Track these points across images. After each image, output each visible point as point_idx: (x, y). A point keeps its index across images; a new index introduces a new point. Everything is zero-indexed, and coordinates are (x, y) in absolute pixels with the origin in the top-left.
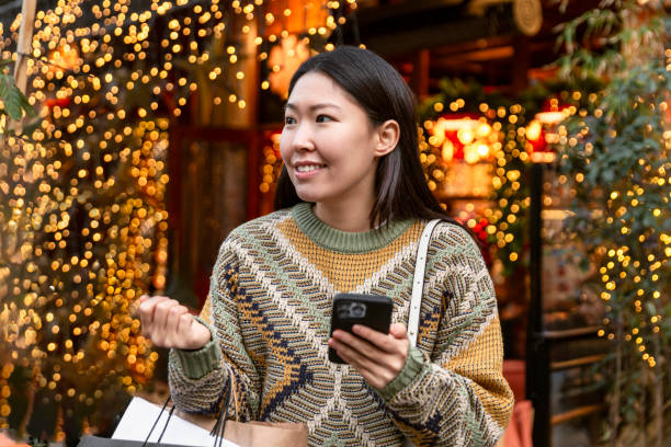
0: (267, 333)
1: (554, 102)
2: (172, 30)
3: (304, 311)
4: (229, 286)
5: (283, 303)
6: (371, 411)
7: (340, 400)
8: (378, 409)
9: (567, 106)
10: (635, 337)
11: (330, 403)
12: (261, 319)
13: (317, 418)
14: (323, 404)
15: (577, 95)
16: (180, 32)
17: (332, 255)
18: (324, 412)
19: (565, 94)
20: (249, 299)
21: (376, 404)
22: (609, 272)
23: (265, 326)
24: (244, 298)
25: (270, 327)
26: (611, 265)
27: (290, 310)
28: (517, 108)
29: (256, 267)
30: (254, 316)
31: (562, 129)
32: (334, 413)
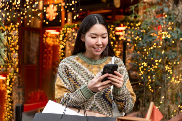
0: (77, 85)
1: (122, 25)
2: (27, 2)
3: (85, 79)
4: (66, 73)
5: (80, 77)
6: (104, 103)
7: (95, 101)
8: (106, 102)
9: (125, 26)
10: (148, 85)
11: (93, 102)
12: (75, 82)
13: (90, 106)
14: (91, 103)
15: (128, 23)
16: (29, 3)
17: (91, 65)
18: (92, 105)
19: (125, 23)
20: (72, 77)
21: (105, 101)
22: (142, 69)
23: (76, 83)
24: (70, 76)
25: (78, 84)
26: (142, 67)
27: (82, 79)
28: (112, 26)
29: (72, 69)
30: (73, 81)
31: (124, 32)
32: (94, 104)
